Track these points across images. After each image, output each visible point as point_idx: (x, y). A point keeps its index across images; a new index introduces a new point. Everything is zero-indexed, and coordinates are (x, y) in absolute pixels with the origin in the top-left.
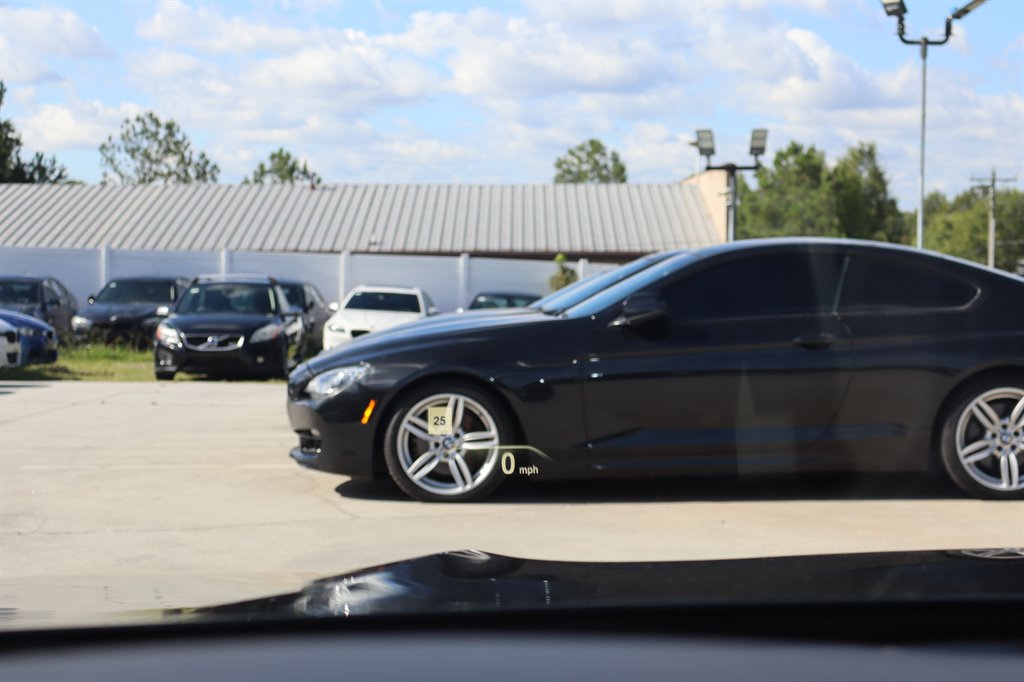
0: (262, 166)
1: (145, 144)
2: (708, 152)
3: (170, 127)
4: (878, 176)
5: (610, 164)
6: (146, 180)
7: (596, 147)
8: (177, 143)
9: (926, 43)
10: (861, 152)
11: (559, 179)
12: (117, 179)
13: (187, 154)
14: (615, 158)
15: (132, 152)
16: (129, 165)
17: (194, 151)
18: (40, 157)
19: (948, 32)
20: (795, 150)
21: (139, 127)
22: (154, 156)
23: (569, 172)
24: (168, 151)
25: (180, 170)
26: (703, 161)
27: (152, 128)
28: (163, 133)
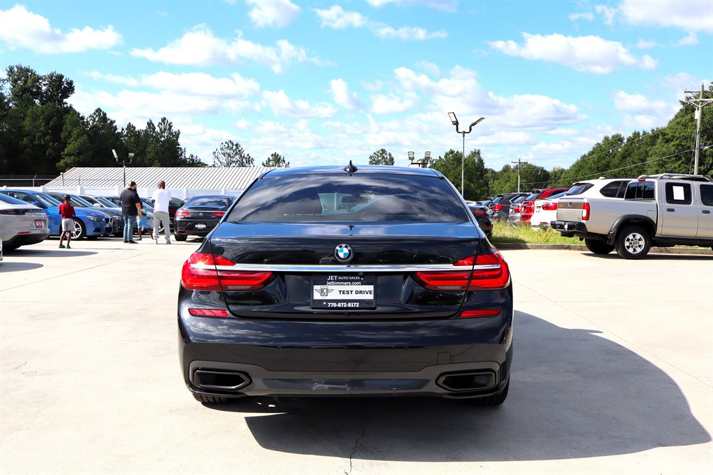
0: (269, 159)
1: (228, 152)
2: (412, 159)
3: (237, 145)
4: (481, 161)
5: (388, 157)
6: (228, 165)
7: (383, 151)
8: (239, 151)
9: (464, 132)
10: (475, 153)
11: (371, 163)
12: (219, 163)
13: (243, 155)
14: (390, 155)
15: (224, 154)
16: (223, 159)
17: (245, 153)
18: (192, 156)
19: (470, 130)
20: (452, 152)
21: (226, 145)
22: (232, 155)
23: (374, 160)
24: (236, 154)
25: (240, 160)
26: (411, 161)
27: (231, 146)
28: (235, 147)
